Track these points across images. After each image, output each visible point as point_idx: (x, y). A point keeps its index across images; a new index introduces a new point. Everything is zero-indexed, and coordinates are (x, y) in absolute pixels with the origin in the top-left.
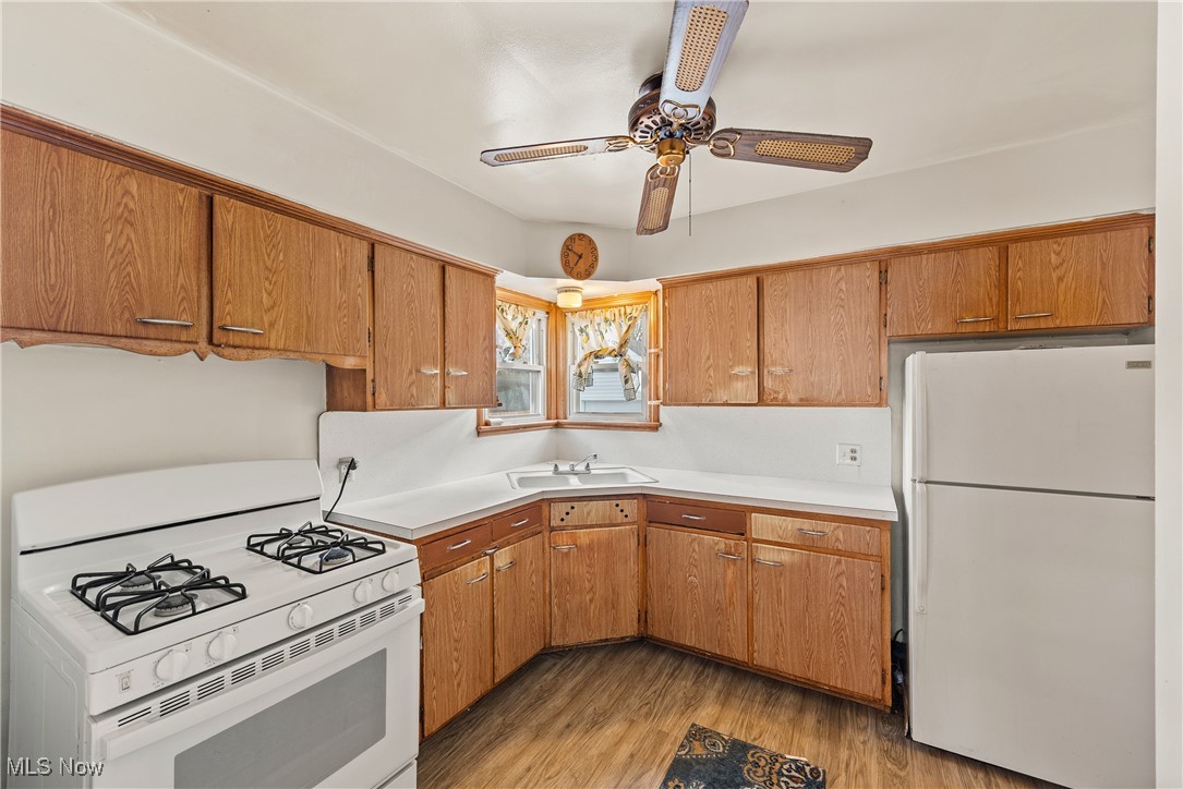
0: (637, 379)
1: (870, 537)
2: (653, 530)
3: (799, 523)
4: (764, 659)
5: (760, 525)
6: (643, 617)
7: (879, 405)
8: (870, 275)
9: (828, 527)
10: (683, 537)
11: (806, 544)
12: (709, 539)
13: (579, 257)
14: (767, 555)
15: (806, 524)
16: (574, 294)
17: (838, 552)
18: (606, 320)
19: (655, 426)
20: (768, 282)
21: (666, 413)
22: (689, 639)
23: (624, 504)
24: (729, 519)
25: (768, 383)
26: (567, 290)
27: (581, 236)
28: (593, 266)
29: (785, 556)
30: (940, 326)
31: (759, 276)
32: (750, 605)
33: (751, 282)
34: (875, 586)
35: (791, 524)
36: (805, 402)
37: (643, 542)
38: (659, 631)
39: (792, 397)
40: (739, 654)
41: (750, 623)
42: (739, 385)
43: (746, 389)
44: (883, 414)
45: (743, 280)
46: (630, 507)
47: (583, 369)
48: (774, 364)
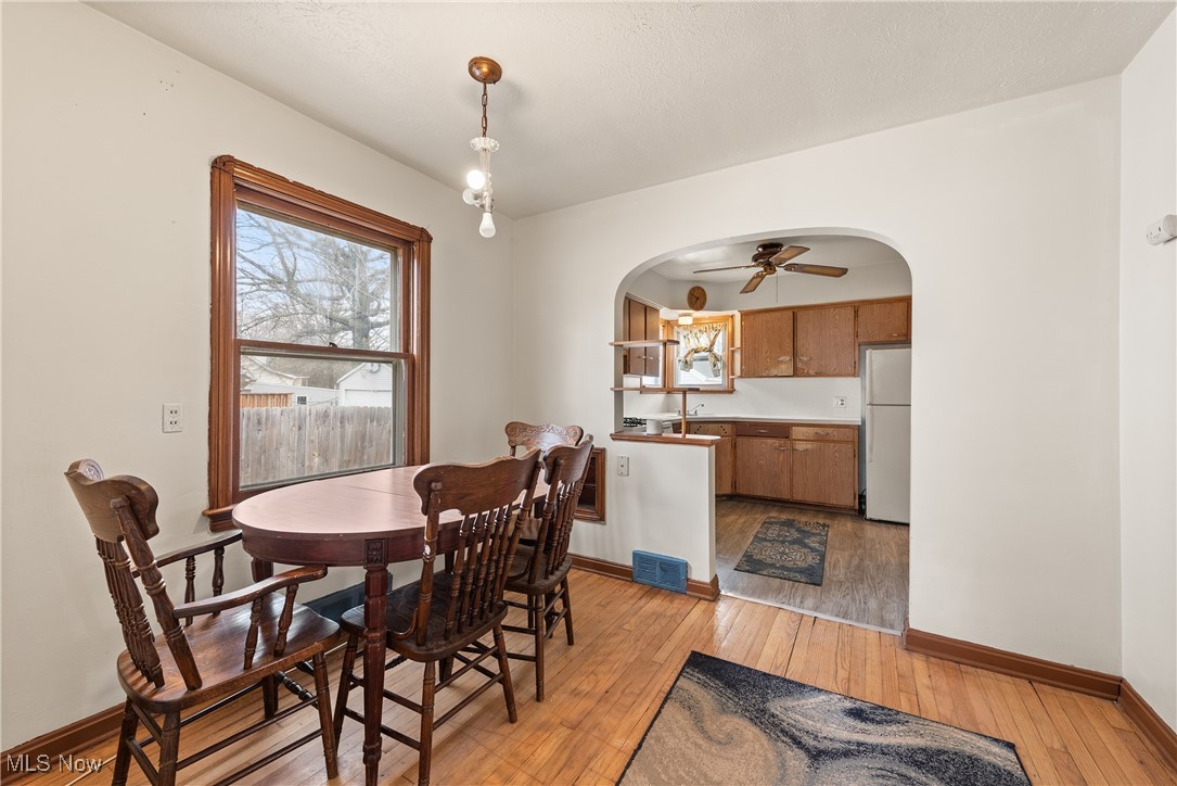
0: (719, 365)
1: (849, 434)
2: (739, 439)
3: (816, 429)
4: (798, 497)
5: (797, 432)
6: (734, 485)
7: (854, 375)
8: (850, 313)
9: (830, 430)
10: (757, 441)
11: (819, 439)
12: (770, 441)
13: (697, 299)
14: (800, 446)
15: (819, 430)
16: (686, 318)
17: (834, 441)
18: (700, 331)
19: (731, 391)
20: (800, 314)
21: (738, 384)
22: (759, 492)
23: (725, 426)
24: (781, 430)
25: (799, 365)
26: (685, 315)
27: (699, 288)
28: (704, 303)
29: (809, 446)
30: (882, 338)
31: (795, 312)
32: (792, 472)
33: (790, 313)
34: (851, 455)
35: (811, 430)
36: (818, 375)
37: (735, 446)
38: (742, 490)
39: (811, 372)
40: (786, 496)
41: (791, 480)
42: (783, 366)
43: (787, 368)
44: (856, 381)
45: (785, 312)
46: (728, 428)
47: (688, 359)
48: (802, 355)
